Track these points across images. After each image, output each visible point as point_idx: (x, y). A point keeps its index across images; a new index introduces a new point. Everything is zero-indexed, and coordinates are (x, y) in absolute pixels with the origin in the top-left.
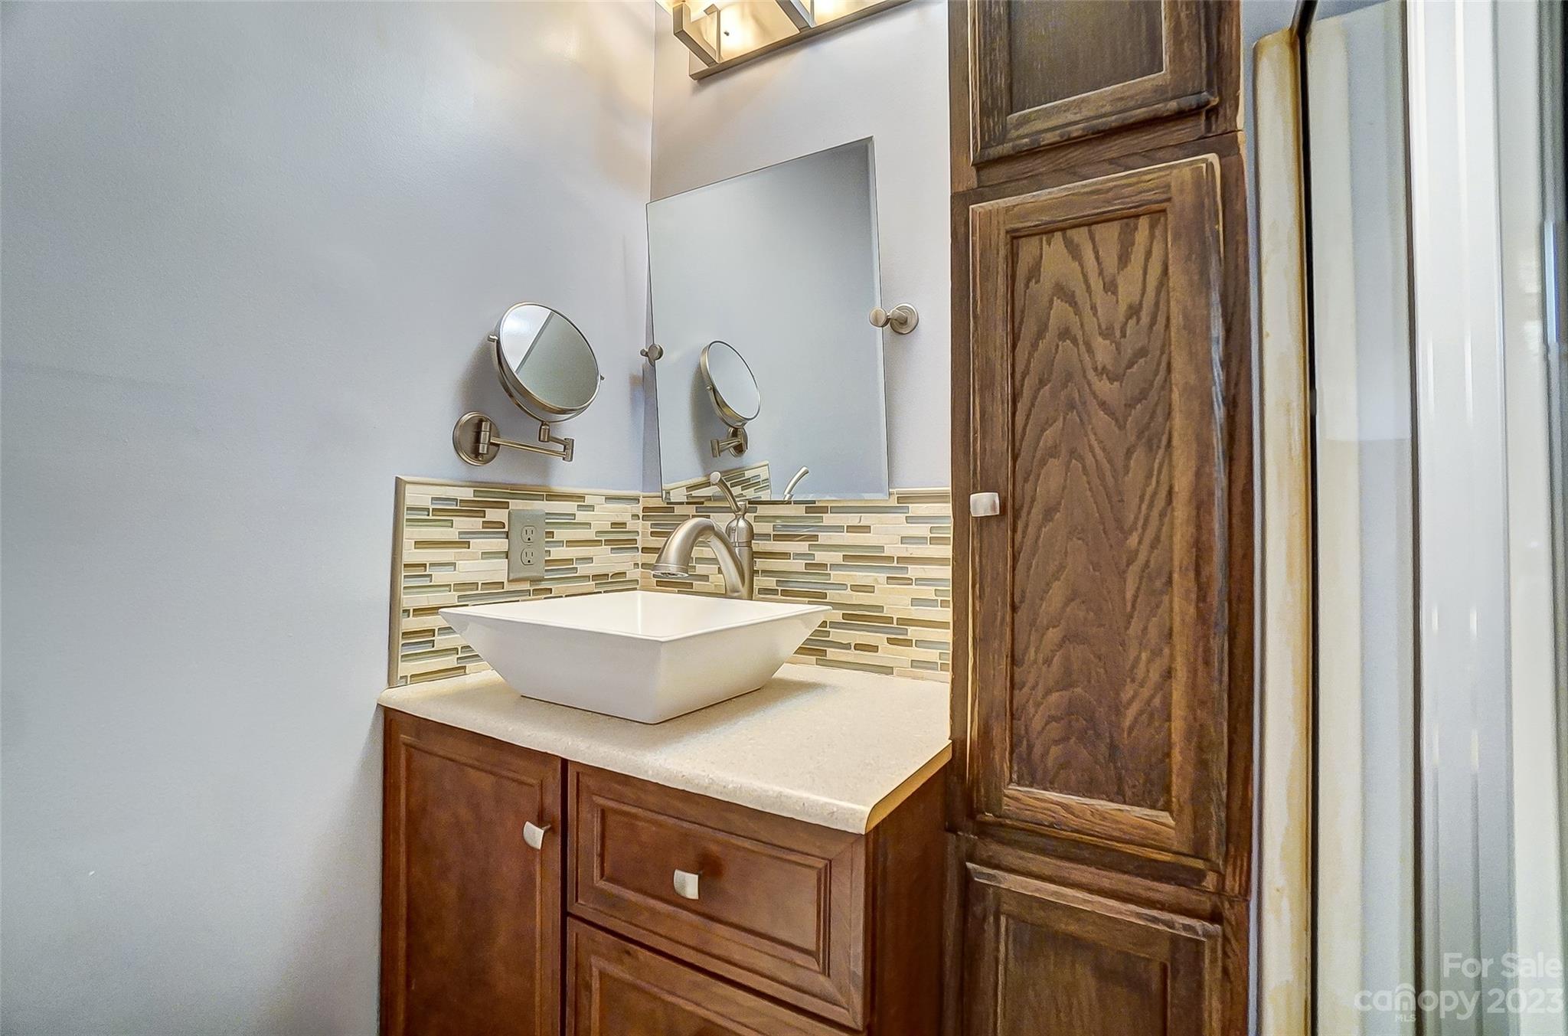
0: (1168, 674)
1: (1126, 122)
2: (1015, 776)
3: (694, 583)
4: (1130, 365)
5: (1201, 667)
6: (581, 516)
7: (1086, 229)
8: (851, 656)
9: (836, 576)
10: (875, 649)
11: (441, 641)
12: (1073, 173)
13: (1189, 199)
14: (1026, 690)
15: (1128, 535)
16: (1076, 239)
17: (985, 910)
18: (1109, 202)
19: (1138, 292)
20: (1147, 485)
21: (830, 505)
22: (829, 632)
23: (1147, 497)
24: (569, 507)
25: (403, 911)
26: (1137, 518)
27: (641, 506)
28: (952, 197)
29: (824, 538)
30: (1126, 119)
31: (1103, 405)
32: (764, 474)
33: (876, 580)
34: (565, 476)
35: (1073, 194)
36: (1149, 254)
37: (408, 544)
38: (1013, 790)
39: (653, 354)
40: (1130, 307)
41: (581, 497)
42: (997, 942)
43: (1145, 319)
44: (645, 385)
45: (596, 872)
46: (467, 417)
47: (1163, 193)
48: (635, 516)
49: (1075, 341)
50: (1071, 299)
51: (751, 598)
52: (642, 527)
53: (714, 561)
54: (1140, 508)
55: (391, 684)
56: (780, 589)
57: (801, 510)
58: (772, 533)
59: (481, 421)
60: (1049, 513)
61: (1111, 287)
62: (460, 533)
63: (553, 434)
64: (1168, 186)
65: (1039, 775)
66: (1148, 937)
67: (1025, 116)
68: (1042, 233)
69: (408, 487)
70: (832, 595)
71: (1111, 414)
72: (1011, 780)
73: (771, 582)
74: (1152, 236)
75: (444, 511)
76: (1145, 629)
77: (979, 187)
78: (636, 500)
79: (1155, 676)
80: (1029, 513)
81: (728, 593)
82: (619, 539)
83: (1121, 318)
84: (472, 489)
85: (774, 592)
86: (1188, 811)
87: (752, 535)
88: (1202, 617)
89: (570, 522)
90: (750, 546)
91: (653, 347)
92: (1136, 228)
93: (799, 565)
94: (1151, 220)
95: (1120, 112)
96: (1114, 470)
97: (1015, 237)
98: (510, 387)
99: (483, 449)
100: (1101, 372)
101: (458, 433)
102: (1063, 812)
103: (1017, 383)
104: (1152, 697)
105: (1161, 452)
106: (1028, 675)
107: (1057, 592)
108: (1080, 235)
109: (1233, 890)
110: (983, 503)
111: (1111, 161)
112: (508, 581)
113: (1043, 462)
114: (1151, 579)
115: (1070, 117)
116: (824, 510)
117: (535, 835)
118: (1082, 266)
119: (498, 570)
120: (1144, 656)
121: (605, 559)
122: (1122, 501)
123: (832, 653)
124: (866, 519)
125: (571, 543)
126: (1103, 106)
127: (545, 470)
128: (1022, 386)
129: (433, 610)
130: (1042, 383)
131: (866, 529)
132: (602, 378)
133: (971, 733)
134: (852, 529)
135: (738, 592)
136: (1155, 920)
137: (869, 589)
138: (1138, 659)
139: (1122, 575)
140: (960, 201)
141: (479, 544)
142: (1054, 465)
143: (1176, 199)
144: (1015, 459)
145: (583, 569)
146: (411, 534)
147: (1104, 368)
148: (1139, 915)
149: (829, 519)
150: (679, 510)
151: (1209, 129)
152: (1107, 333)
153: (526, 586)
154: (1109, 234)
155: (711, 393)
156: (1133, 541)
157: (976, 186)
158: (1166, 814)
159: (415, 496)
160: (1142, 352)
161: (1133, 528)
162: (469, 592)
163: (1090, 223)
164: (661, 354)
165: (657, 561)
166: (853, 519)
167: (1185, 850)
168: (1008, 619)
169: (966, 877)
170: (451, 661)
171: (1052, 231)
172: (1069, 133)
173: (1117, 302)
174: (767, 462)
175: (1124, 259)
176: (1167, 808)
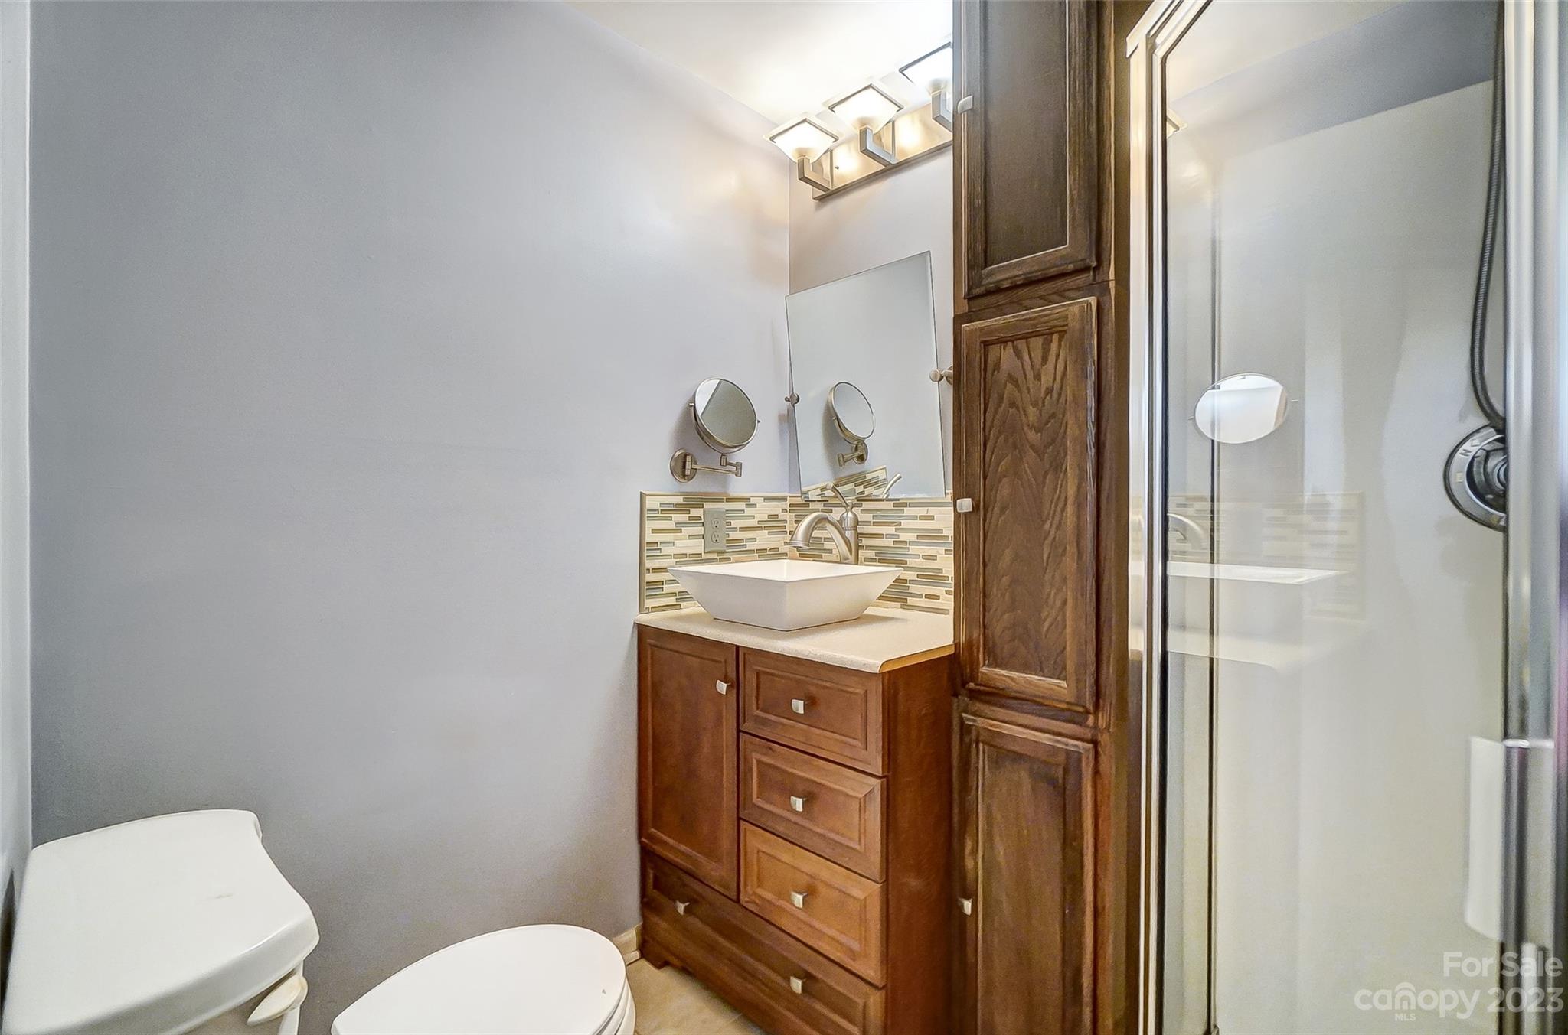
0: (1065, 603)
1: (1047, 276)
2: (987, 662)
3: (823, 554)
4: (1047, 424)
5: (1079, 597)
6: (748, 511)
7: (1024, 341)
8: (923, 602)
9: (913, 549)
10: (938, 598)
11: (667, 588)
12: (1020, 305)
13: (1077, 326)
14: (991, 612)
15: (1044, 522)
16: (1019, 346)
17: (971, 740)
18: (1035, 326)
19: (1051, 380)
20: (1055, 492)
21: (908, 501)
22: (909, 587)
23: (1055, 501)
24: (740, 505)
25: (650, 741)
26: (1049, 513)
27: (788, 503)
28: (954, 318)
29: (905, 524)
30: (1045, 274)
31: (1032, 446)
32: (882, 475)
33: (938, 552)
34: (738, 486)
35: (1017, 321)
36: (1058, 356)
37: (648, 531)
38: (985, 669)
39: (793, 400)
40: (1047, 389)
41: (748, 499)
42: (978, 758)
43: (1055, 395)
44: (789, 420)
45: (754, 706)
46: (678, 453)
47: (1064, 321)
48: (784, 510)
49: (1018, 408)
50: (1016, 383)
51: (857, 564)
52: (789, 517)
53: (831, 540)
54: (1051, 507)
55: (641, 610)
56: (877, 558)
57: (889, 505)
58: (873, 521)
59: (686, 455)
60: (1003, 510)
61: (1037, 377)
62: (676, 524)
63: (729, 461)
64: (1066, 317)
65: (999, 661)
66: (1055, 751)
67: (991, 270)
68: (1002, 343)
69: (647, 497)
70: (911, 562)
71: (1036, 452)
72: (984, 665)
73: (872, 554)
74: (1060, 345)
75: (667, 511)
76: (1053, 576)
77: (969, 312)
78: (784, 499)
79: (1058, 603)
80: (993, 510)
81: (842, 561)
82: (773, 525)
83: (1042, 395)
84: (682, 497)
85: (873, 560)
86: (1074, 678)
87: (857, 522)
88: (1079, 569)
89: (740, 514)
90: (856, 530)
91: (792, 395)
92: (1051, 341)
93: (889, 542)
94: (1060, 335)
95: (1043, 270)
96: (1037, 485)
97: (986, 344)
98: (702, 433)
99: (688, 472)
100: (1032, 427)
101: (673, 464)
102: (1010, 682)
103: (987, 434)
104: (1057, 615)
105: (1062, 475)
106: (994, 603)
107: (1008, 555)
108: (1021, 344)
109: (1102, 725)
110: (966, 504)
111: (1041, 297)
112: (705, 553)
113: (1000, 481)
114: (1056, 548)
115: (1017, 272)
116: (905, 505)
117: (722, 687)
118: (1022, 363)
119: (698, 546)
120: (1053, 593)
121: (764, 539)
122: (1041, 502)
123: (911, 601)
124: (932, 511)
125: (743, 529)
126: (1033, 266)
127: (725, 483)
128: (990, 435)
129: (663, 570)
130: (1000, 433)
131: (931, 518)
132: (759, 422)
133: (963, 639)
134: (922, 518)
135: (848, 559)
136: (1058, 742)
137: (933, 558)
138: (1050, 594)
139: (1041, 545)
140: (959, 320)
141: (687, 531)
142: (1005, 480)
143: (1071, 325)
144: (985, 478)
145: (750, 546)
146: (650, 525)
147: (1033, 425)
148: (1050, 739)
149: (908, 511)
150: (812, 506)
151: (1094, 279)
152: (1035, 404)
153: (715, 556)
154: (1037, 343)
155: (836, 422)
156: (1047, 526)
157: (967, 311)
158: (1065, 682)
159: (652, 503)
160: (1053, 416)
161: (1047, 519)
162: (682, 558)
163: (1026, 337)
164: (798, 399)
165: (791, 540)
166: (923, 511)
167: (1073, 700)
168: (981, 571)
169: (962, 721)
170: (672, 600)
171: (1005, 342)
172: (1015, 281)
173: (1041, 385)
174: (884, 466)
175: (1045, 359)
176: (1065, 679)
